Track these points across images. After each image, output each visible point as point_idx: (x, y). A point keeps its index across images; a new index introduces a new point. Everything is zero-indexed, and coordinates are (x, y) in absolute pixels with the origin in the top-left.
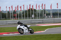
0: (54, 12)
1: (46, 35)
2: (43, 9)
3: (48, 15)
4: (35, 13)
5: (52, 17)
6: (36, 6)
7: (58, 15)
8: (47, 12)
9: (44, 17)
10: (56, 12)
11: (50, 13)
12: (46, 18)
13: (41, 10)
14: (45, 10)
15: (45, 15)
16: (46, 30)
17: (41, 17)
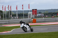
0: (19, 13)
1: (12, 35)
2: (9, 10)
3: (14, 15)
4: (2, 14)
5: (17, 18)
6: (3, 7)
7: (23, 16)
8: (13, 13)
9: (10, 18)
10: (22, 13)
11: (16, 14)
12: (12, 19)
13: (7, 11)
14: (11, 11)
15: (11, 16)
16: (12, 30)
17: (7, 18)
